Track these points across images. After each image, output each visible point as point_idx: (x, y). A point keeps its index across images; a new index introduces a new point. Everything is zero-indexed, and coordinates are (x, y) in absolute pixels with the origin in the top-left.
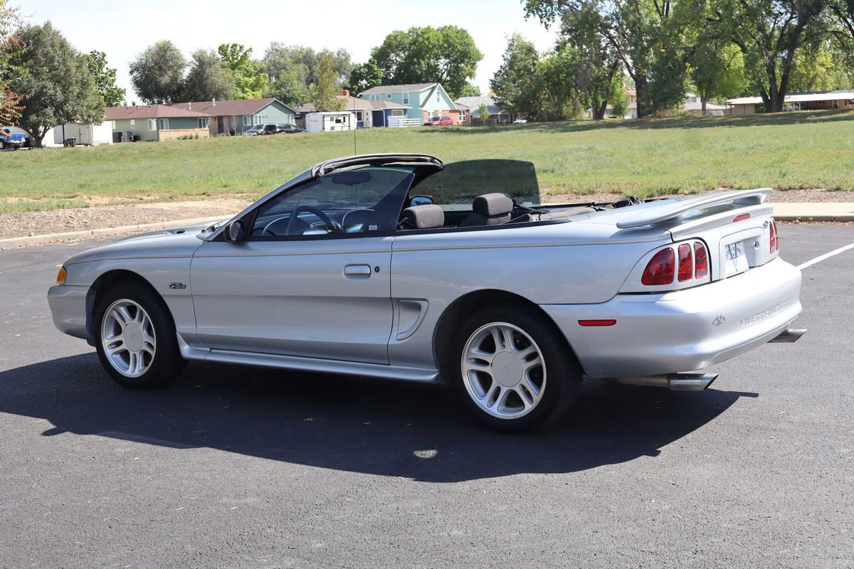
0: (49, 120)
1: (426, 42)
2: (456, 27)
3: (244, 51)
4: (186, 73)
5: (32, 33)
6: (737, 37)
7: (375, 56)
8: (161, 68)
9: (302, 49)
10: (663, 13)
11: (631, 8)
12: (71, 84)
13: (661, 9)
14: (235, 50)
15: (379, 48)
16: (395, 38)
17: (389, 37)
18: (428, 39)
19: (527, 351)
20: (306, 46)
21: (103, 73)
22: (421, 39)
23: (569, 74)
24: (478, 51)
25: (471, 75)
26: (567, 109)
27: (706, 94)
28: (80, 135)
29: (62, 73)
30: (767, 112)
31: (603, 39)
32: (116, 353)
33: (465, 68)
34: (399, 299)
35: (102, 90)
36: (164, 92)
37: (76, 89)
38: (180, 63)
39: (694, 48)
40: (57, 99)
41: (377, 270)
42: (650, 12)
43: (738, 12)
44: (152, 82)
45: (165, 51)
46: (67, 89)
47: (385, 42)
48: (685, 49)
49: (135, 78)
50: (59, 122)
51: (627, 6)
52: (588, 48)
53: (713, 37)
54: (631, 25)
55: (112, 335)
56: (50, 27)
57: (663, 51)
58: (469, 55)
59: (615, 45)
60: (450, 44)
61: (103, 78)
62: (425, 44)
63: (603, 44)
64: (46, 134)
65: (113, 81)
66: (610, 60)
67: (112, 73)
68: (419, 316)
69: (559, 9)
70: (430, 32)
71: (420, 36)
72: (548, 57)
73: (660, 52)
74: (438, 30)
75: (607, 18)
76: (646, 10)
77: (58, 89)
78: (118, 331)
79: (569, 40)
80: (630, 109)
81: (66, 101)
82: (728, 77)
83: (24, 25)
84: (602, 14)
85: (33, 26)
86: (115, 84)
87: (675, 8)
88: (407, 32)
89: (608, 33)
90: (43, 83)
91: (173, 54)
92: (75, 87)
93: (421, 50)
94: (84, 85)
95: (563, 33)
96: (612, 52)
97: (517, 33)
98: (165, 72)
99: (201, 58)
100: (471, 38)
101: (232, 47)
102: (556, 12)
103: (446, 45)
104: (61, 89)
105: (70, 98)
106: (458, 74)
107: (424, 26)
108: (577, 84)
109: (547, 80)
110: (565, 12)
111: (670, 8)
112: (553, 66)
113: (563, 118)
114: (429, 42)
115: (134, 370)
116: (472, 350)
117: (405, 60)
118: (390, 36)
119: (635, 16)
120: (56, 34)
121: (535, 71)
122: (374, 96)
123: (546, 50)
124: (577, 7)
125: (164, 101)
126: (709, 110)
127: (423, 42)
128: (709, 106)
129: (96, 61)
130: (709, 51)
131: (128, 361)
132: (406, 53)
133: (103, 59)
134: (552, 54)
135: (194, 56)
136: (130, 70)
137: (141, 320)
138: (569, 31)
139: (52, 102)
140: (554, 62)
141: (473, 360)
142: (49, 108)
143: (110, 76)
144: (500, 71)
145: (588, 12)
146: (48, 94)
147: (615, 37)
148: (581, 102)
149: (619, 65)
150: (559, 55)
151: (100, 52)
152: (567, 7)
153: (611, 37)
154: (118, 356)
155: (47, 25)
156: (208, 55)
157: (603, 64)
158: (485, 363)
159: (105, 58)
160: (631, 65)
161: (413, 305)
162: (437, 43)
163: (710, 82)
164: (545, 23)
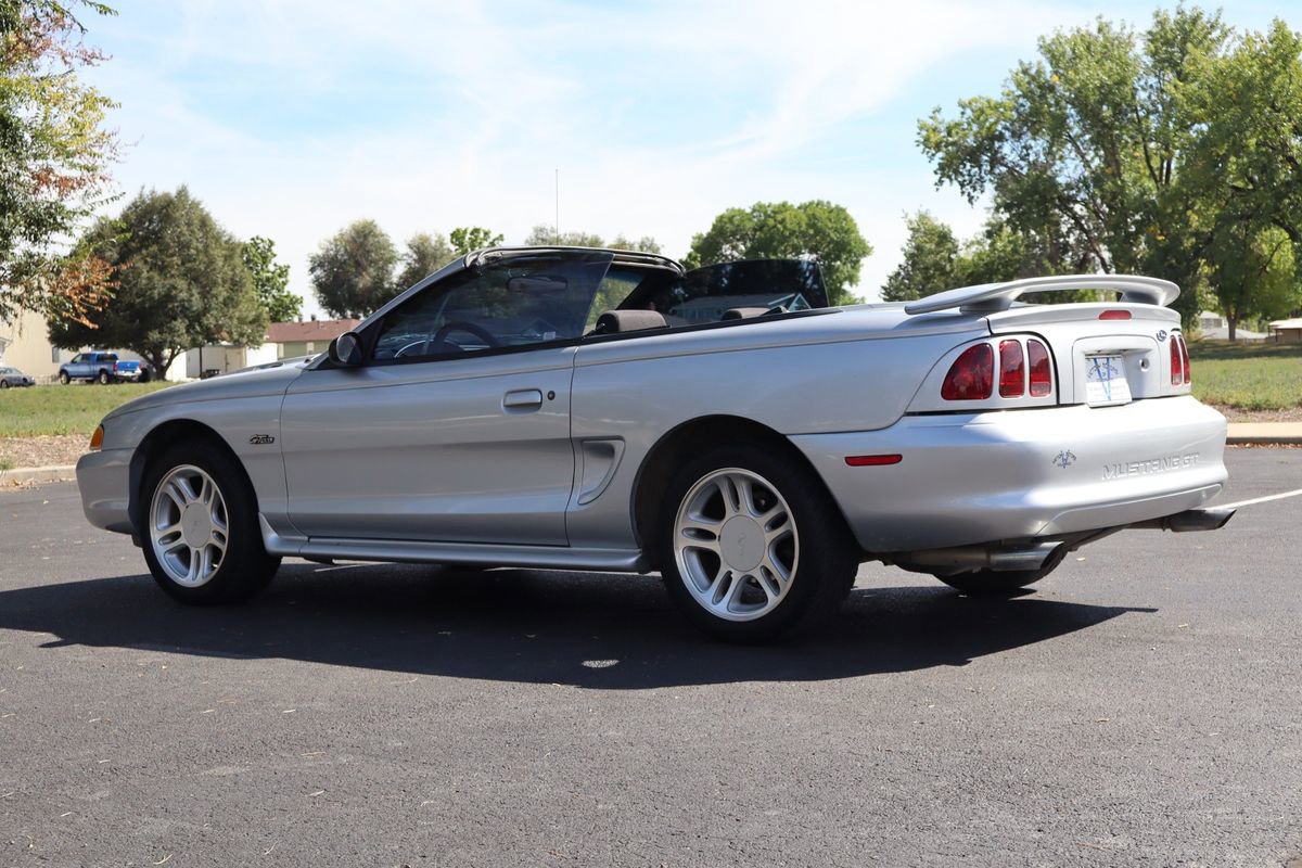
0: (178, 340)
1: (779, 226)
2: (828, 203)
3: (490, 240)
4: (398, 271)
5: (157, 205)
6: (1283, 217)
7: (697, 249)
8: (358, 264)
9: (584, 239)
10: (1161, 178)
11: (1108, 171)
12: (215, 283)
13: (1157, 173)
14: (476, 237)
15: (705, 235)
16: (731, 219)
17: (720, 219)
18: (782, 221)
19: (772, 514)
20: (590, 234)
21: (268, 272)
22: (771, 222)
24: (862, 242)
25: (852, 279)
27: (1236, 312)
28: (227, 364)
29: (202, 267)
31: (1063, 219)
32: (171, 551)
33: (841, 268)
34: (582, 440)
35: (266, 298)
36: (362, 302)
37: (222, 292)
38: (387, 256)
39: (1211, 233)
40: (192, 306)
41: (552, 396)
42: (1141, 178)
43: (1283, 176)
44: (343, 285)
45: (365, 237)
46: (208, 292)
47: (714, 227)
48: (1197, 234)
49: (317, 279)
50: (195, 344)
51: (1102, 169)
52: (1038, 233)
53: (1241, 217)
54: (1109, 196)
55: (166, 523)
56: (186, 196)
57: (1160, 238)
58: (849, 248)
59: (1082, 229)
60: (818, 231)
61: (268, 279)
62: (778, 229)
63: (1064, 229)
64: (174, 361)
65: (284, 283)
66: (1075, 254)
67: (283, 272)
68: (612, 464)
69: (991, 172)
70: (786, 210)
71: (770, 216)
72: (974, 248)
73: (1156, 240)
74: (799, 208)
75: (1069, 186)
76: (1134, 175)
77: (194, 291)
78: (175, 517)
79: (1008, 221)
81: (206, 310)
82: (1272, 284)
83: (147, 192)
84: (1061, 180)
85: (159, 192)
86: (287, 288)
87: (1180, 169)
88: (748, 211)
89: (1071, 210)
90: (171, 281)
91: (378, 242)
92: (221, 289)
93: (772, 239)
94: (235, 285)
95: (997, 210)
96: (1078, 241)
97: (923, 210)
98: (365, 270)
99: (422, 248)
100: (852, 220)
101: (472, 233)
102: (987, 178)
103: (811, 232)
104: (199, 290)
105: (213, 305)
106: (830, 278)
107: (777, 201)
110: (1001, 177)
111: (1174, 172)
112: (981, 263)
114: (785, 227)
115: (194, 577)
116: (689, 517)
117: (746, 254)
118: (722, 217)
119: (1115, 183)
120: (195, 205)
121: (952, 271)
122: (694, 313)
123: (971, 238)
124: (1021, 168)
125: (361, 315)
126: (1241, 340)
127: (775, 226)
128: (1241, 333)
129: (258, 254)
130: (1234, 237)
131: (187, 563)
132: (749, 245)
133: (269, 250)
134: (979, 243)
135: (410, 246)
136: (310, 265)
137: (208, 497)
138: (1008, 208)
139: (185, 311)
140: (984, 257)
141: (693, 532)
142: (180, 320)
143: (280, 276)
144: (899, 274)
145: (1038, 177)
146: (179, 299)
147: (1083, 217)
149: (1089, 262)
150: (992, 245)
151: (265, 239)
152: (1004, 169)
153: (1074, 216)
154: (174, 556)
155: (182, 193)
156: (433, 243)
157: (1063, 260)
158: (709, 536)
159: (273, 248)
160: (1107, 261)
161: (602, 448)
162: (797, 228)
163: (1242, 291)
164: (969, 194)
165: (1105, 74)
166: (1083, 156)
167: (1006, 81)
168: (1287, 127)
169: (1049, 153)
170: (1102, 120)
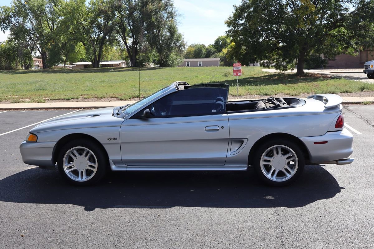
6: (82, 40)
11: (39, 27)
13: (51, 28)
19: (288, 155)
23: (14, 51)
26: (13, 65)
30: (93, 68)
31: (27, 38)
32: (70, 172)
34: (232, 139)
39: (66, 43)
41: (222, 127)
42: (47, 28)
48: (62, 43)
51: (37, 26)
53: (73, 39)
55: (68, 163)
57: (53, 44)
59: (32, 40)
63: (28, 40)
66: (30, 46)
68: (242, 145)
69: (9, 25)
72: (4, 44)
75: (30, 30)
79: (14, 38)
80: (34, 66)
84: (27, 28)
87: (57, 27)
89: (30, 35)
95: (11, 35)
96: (32, 43)
102: (8, 27)
108: (18, 55)
109: (5, 53)
112: (6, 48)
113: (12, 69)
115: (82, 179)
119: (41, 30)
123: (3, 41)
124: (17, 25)
131: (77, 175)
134: (6, 43)
137: (86, 155)
138: (14, 34)
141: (265, 161)
145: (21, 27)
148: (19, 62)
149: (34, 48)
152: (12, 25)
153: (31, 38)
157: (28, 48)
158: (269, 161)
160: (40, 49)
161: (240, 141)
164: (3, 30)
165: (38, 3)
166: (32, 23)
167: (11, 2)
168: (82, 19)
169: (24, 21)
170: (38, 14)
